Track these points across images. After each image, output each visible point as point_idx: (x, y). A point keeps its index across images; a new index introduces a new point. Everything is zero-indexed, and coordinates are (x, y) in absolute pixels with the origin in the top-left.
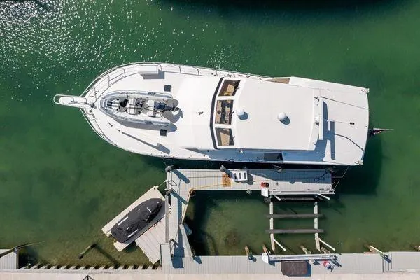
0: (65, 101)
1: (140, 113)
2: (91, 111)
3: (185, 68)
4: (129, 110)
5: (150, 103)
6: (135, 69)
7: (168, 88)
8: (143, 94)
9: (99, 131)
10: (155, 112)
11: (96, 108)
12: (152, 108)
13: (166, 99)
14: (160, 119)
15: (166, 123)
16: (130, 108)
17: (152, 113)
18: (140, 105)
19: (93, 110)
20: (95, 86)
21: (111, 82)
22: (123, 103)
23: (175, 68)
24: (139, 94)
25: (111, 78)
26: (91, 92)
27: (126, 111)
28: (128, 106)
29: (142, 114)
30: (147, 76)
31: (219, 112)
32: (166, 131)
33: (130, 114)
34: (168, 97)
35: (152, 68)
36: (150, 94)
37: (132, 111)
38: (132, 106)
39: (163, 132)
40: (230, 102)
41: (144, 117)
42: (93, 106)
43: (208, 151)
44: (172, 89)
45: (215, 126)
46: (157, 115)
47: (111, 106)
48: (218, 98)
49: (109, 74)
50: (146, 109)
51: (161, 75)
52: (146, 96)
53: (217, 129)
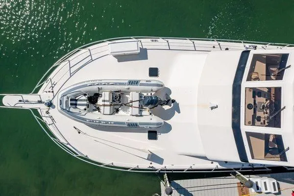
0: (11, 101)
1: (117, 111)
2: (47, 113)
3: (175, 42)
4: (102, 108)
5: (133, 96)
6: (106, 49)
7: (154, 72)
8: (120, 84)
9: (62, 140)
10: (141, 108)
11: (54, 107)
12: (136, 104)
13: (155, 88)
14: (149, 118)
15: (158, 124)
16: (104, 105)
17: (136, 111)
18: (118, 100)
19: (51, 111)
20: (51, 76)
21: (73, 70)
22: (93, 99)
23: (161, 42)
24: (116, 84)
25: (72, 64)
26: (46, 86)
27: (98, 109)
28: (100, 102)
29: (121, 112)
30: (122, 58)
31: (249, 107)
32: (155, 132)
33: (104, 115)
34: (158, 85)
35: (130, 45)
36: (131, 83)
37: (107, 110)
38: (106, 103)
39: (153, 135)
40: (266, 90)
41: (125, 116)
42: (50, 105)
43: (226, 162)
44: (160, 73)
45: (244, 128)
46: (144, 113)
47: (76, 105)
48: (245, 84)
49: (70, 59)
50: (127, 105)
51: (143, 55)
52: (126, 87)
53: (249, 134)
